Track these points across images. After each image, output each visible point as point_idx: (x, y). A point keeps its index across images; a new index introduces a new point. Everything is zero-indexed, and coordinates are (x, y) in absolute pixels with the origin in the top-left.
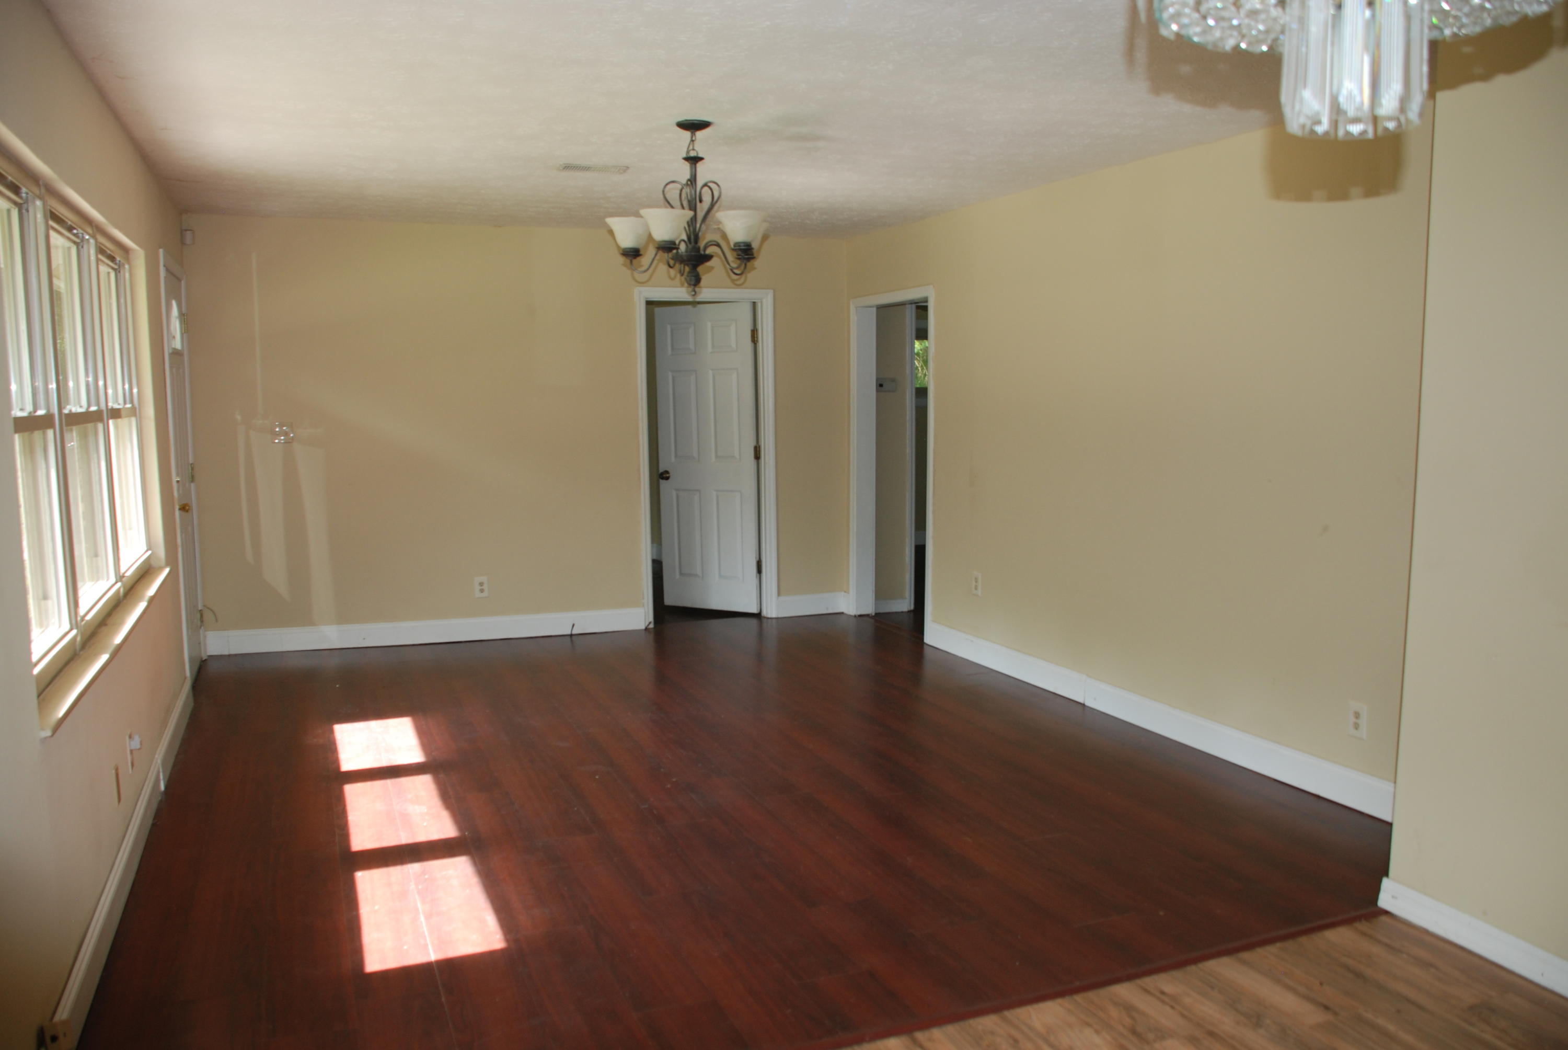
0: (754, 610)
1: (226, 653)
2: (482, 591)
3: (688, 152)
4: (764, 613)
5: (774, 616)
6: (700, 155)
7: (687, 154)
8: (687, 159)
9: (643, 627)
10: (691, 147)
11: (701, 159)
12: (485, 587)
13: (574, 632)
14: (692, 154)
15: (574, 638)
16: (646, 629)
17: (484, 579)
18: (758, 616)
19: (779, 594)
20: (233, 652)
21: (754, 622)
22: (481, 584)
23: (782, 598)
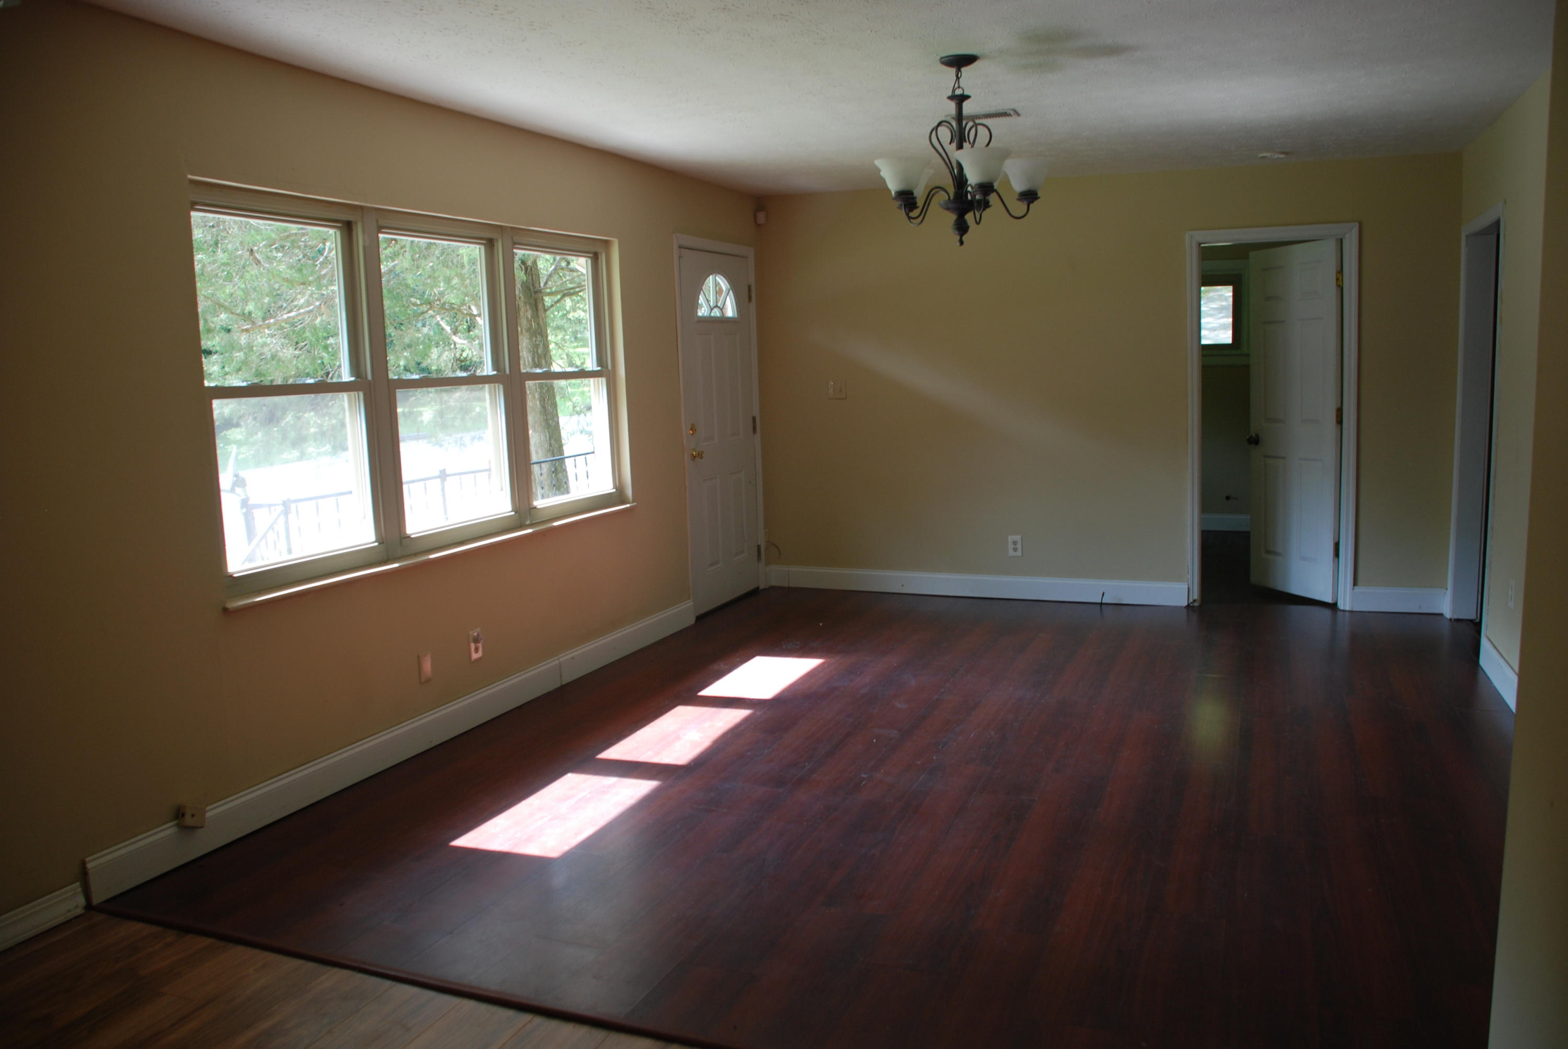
0: (1329, 599)
1: (786, 585)
2: (1015, 550)
3: (954, 91)
4: (1341, 606)
5: (1347, 608)
6: (966, 93)
7: (952, 93)
8: (952, 98)
9: (1185, 603)
10: (956, 86)
11: (968, 97)
12: (1019, 546)
13: (1103, 601)
14: (958, 92)
15: (1103, 606)
16: (1188, 606)
17: (1018, 538)
18: (1333, 606)
19: (1355, 583)
20: (792, 585)
21: (1327, 613)
22: (1015, 543)
23: (1357, 589)
